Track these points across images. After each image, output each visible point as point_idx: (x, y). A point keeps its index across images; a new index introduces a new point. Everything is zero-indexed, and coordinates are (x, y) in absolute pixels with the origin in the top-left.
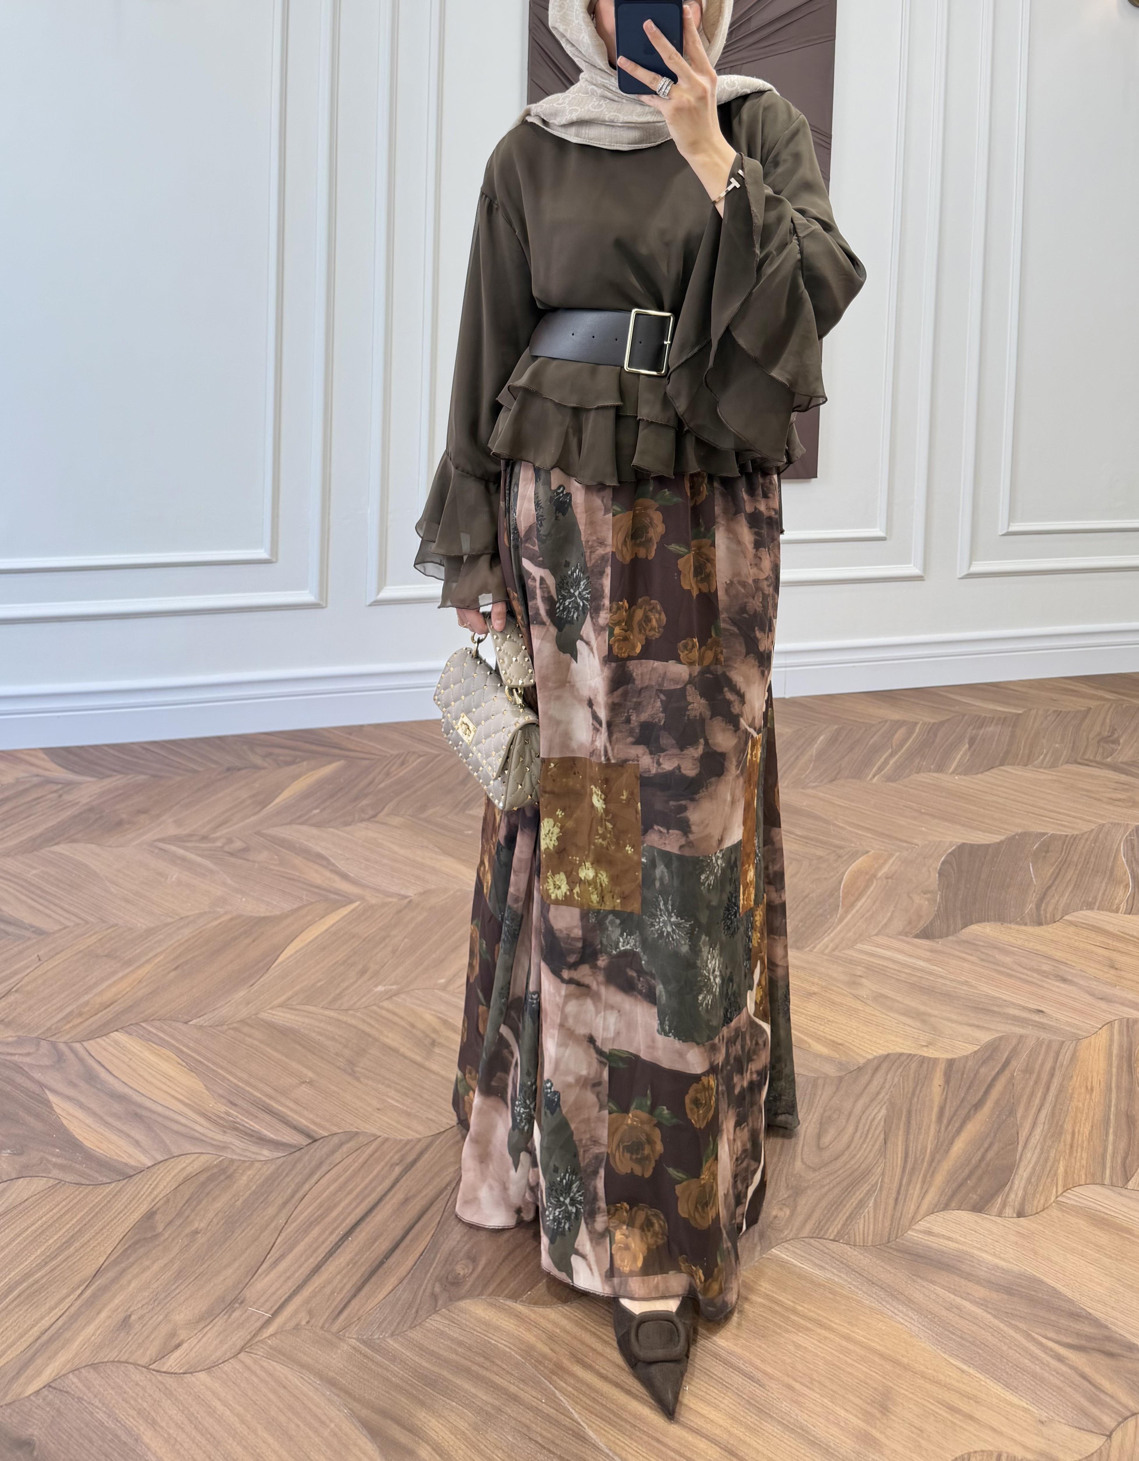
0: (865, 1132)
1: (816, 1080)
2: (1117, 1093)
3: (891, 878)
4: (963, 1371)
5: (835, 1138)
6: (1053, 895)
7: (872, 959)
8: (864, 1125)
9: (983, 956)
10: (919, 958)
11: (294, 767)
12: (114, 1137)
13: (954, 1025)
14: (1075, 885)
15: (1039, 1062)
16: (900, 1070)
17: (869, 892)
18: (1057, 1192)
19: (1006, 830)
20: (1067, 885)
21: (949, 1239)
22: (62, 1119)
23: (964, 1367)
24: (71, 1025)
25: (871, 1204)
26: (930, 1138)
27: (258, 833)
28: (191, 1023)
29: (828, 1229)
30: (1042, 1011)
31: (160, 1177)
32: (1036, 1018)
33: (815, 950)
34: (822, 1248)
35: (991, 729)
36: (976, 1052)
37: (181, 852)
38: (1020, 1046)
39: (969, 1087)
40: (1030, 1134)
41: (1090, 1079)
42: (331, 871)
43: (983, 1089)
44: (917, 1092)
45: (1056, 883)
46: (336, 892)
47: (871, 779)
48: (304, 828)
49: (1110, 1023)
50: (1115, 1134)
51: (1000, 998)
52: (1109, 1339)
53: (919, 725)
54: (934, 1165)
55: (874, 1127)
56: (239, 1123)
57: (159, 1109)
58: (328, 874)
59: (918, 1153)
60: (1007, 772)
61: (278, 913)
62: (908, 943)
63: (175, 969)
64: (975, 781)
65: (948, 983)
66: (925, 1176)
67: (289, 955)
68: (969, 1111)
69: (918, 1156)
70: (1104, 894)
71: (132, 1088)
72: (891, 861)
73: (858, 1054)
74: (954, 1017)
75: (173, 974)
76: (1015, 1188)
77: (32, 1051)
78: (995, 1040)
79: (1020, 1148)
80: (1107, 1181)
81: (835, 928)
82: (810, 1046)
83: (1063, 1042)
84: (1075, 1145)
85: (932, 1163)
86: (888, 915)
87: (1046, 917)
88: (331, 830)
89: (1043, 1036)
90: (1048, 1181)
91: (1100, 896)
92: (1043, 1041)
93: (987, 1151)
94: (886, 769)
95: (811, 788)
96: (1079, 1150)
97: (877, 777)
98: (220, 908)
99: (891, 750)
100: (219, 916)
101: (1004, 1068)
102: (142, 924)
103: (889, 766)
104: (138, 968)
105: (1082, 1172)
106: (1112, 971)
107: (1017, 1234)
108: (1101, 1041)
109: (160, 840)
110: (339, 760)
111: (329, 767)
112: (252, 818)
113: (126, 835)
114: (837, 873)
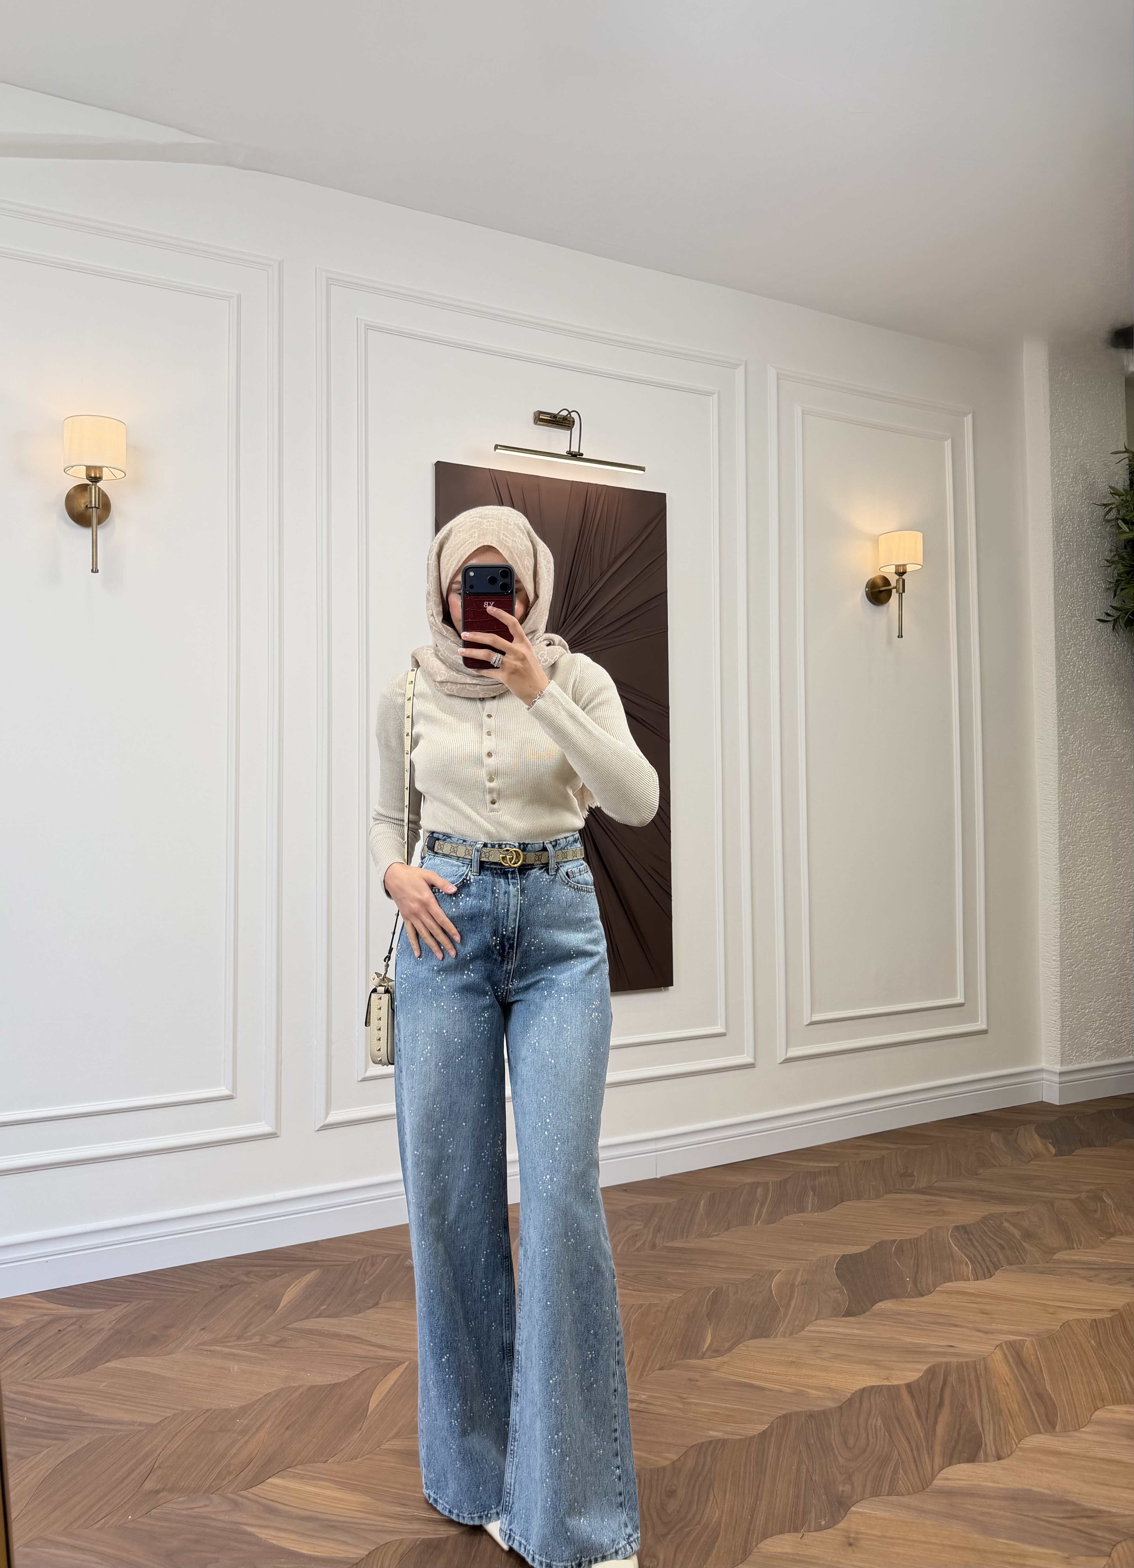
0: (875, 1434)
1: (825, 1412)
2: (1025, 1382)
3: (806, 1283)
4: (1007, 1544)
5: (856, 1442)
6: (922, 1278)
7: (820, 1335)
8: (872, 1431)
9: (897, 1321)
10: (853, 1328)
11: (278, 1278)
12: (322, 1544)
13: (899, 1364)
14: (933, 1269)
15: (967, 1375)
16: (877, 1395)
17: (796, 1296)
18: (1015, 1442)
19: (868, 1242)
20: (928, 1270)
21: (962, 1480)
22: (270, 1541)
23: (1008, 1542)
24: (227, 1481)
25: (901, 1472)
26: (919, 1430)
27: (284, 1329)
28: (329, 1461)
29: (881, 1490)
30: (952, 1346)
31: (380, 1560)
32: (950, 1350)
33: (778, 1336)
34: (883, 1500)
35: (823, 1179)
36: (921, 1377)
37: (227, 1350)
38: (949, 1368)
39: (929, 1398)
40: (982, 1416)
41: (1003, 1377)
42: (368, 1345)
43: (939, 1396)
44: (896, 1405)
45: (920, 1269)
46: (383, 1358)
47: (755, 1224)
48: (321, 1320)
49: (1000, 1346)
50: (1036, 1407)
51: (921, 1343)
52: (1085, 1510)
53: (770, 1184)
54: (930, 1444)
55: (878, 1430)
56: (417, 1515)
57: (347, 1520)
58: (368, 1347)
59: (916, 1438)
60: (849, 1205)
61: (346, 1379)
62: (841, 1321)
63: (287, 1428)
64: (830, 1214)
65: (880, 1340)
66: (928, 1450)
67: (376, 1405)
68: (936, 1411)
69: (916, 1440)
70: (957, 1271)
71: (312, 1511)
72: (800, 1273)
73: (843, 1391)
74: (897, 1359)
75: (288, 1433)
76: (989, 1446)
77: (207, 1503)
78: (931, 1368)
79: (980, 1424)
80: (1042, 1430)
81: (784, 1320)
82: (809, 1393)
83: (975, 1361)
84: (1013, 1415)
85: (928, 1441)
86: (817, 1306)
87: (924, 1291)
88: (346, 1318)
89: (960, 1360)
90: (1007, 1437)
91: (952, 1272)
92: (962, 1363)
93: (960, 1429)
94: (763, 1216)
95: (712, 1236)
96: (1017, 1418)
97: (759, 1222)
98: (293, 1383)
99: (759, 1204)
100: (297, 1389)
101: (945, 1382)
102: (234, 1404)
103: (764, 1214)
104: (254, 1433)
105: (1026, 1429)
106: (984, 1315)
107: (1004, 1469)
108: (998, 1356)
109: (202, 1344)
110: (315, 1269)
111: (308, 1275)
112: (270, 1319)
113: (167, 1346)
114: (767, 1286)
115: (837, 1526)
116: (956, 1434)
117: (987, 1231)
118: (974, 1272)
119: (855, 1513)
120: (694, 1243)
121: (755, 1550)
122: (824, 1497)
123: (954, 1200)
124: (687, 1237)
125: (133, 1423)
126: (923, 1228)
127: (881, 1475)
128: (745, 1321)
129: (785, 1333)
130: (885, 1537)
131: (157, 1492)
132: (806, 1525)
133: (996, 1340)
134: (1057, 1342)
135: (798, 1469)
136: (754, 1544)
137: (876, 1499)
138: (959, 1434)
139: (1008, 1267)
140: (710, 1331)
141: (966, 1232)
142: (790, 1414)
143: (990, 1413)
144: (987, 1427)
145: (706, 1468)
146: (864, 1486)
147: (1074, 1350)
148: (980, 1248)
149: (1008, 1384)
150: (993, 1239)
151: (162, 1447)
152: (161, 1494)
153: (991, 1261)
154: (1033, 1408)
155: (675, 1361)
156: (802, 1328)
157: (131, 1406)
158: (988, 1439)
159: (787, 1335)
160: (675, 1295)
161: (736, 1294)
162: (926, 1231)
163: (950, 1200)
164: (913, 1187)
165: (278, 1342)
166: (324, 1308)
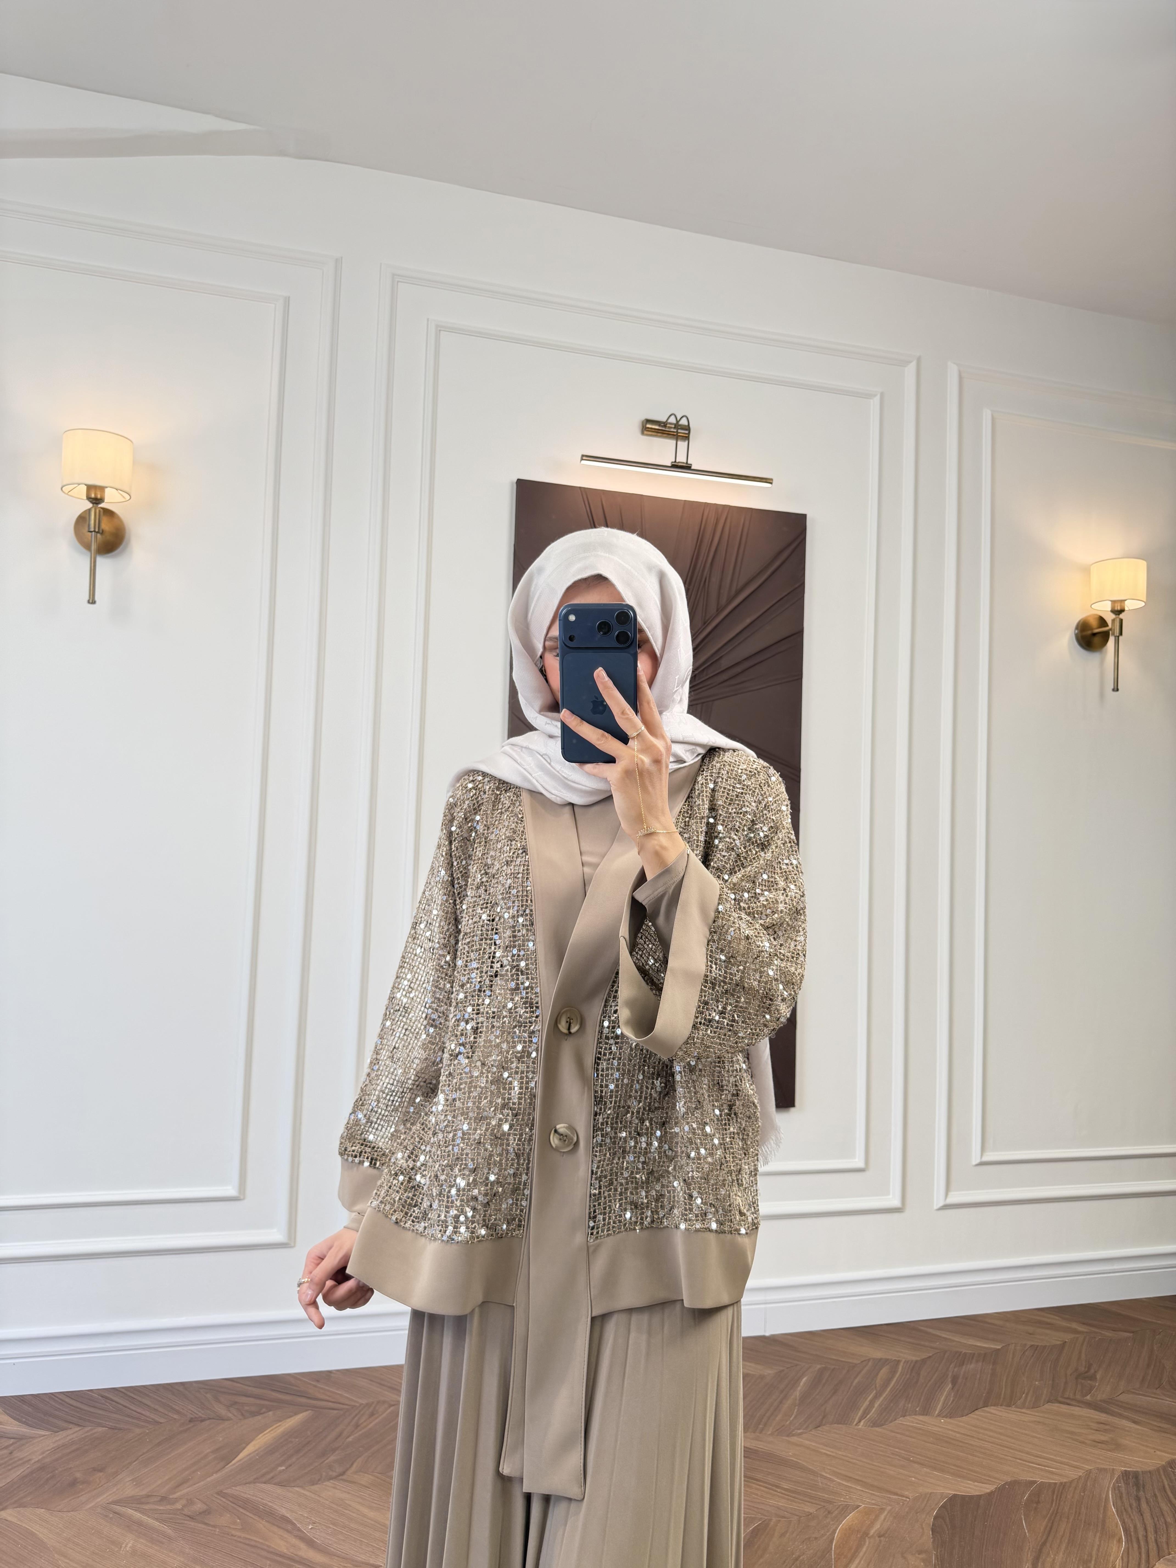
3: (884, 1535)
6: (1048, 1554)
11: (258, 1418)
14: (1069, 1540)
17: (863, 1552)
19: (995, 1478)
20: (1061, 1542)
27: (220, 1493)
35: (972, 1366)
37: (137, 1515)
45: (1050, 1538)
47: (855, 1424)
48: (269, 1487)
53: (902, 1364)
58: (294, 1540)
60: (991, 1413)
64: (961, 1424)
70: (1098, 1550)
72: (883, 1517)
88: (297, 1489)
91: (1094, 1553)
94: (871, 1413)
95: (793, 1435)
97: (862, 1423)
99: (875, 1392)
103: (875, 1410)
109: (115, 1502)
110: (306, 1410)
111: (292, 1418)
112: (215, 1476)
113: (79, 1497)
114: (828, 1532)
117: (1167, 1486)
118: (1123, 1558)
123: (1138, 1427)
124: (761, 1432)
126: (1078, 1468)
141: (1137, 1484)
148: (1148, 1515)
153: (1157, 1539)
161: (783, 1535)
162: (1081, 1473)
163: (1133, 1425)
164: (1088, 1397)
165: (204, 1512)
166: (283, 1468)
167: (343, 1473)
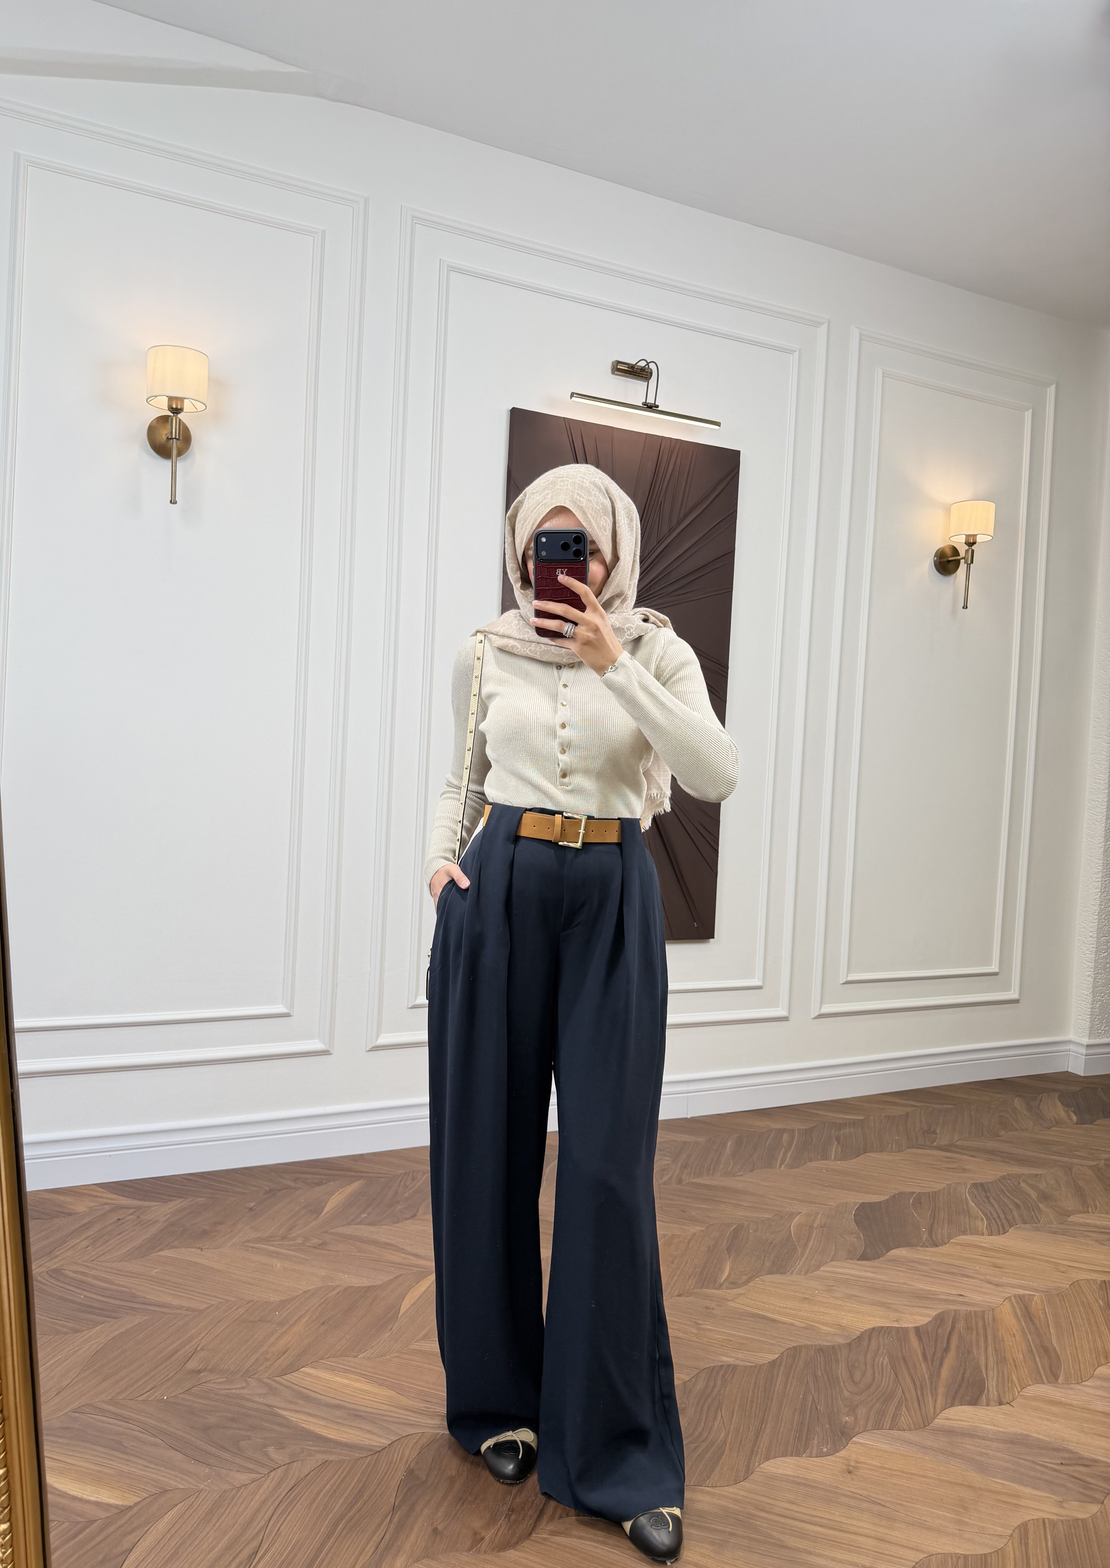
0: (881, 1371)
1: (833, 1347)
2: (1030, 1335)
3: (824, 1227)
4: (1003, 1484)
5: (862, 1377)
6: (937, 1229)
7: (834, 1275)
8: (878, 1369)
9: (909, 1268)
10: (867, 1271)
11: (324, 1186)
12: (349, 1431)
13: (908, 1308)
14: (948, 1222)
15: (974, 1323)
16: (886, 1336)
17: (813, 1237)
18: (1017, 1389)
19: (886, 1192)
20: (943, 1222)
21: (961, 1420)
22: (301, 1425)
23: (1004, 1482)
24: (264, 1367)
25: (904, 1409)
26: (925, 1371)
27: (326, 1233)
28: (360, 1357)
29: (883, 1424)
30: (961, 1295)
31: (401, 1450)
32: (960, 1299)
33: (794, 1273)
34: (884, 1434)
35: (847, 1130)
36: (930, 1322)
37: (270, 1248)
38: (958, 1316)
39: (936, 1341)
40: (987, 1363)
41: (1009, 1328)
42: (404, 1253)
43: (946, 1341)
44: (902, 1346)
45: (935, 1220)
46: (416, 1266)
47: (779, 1167)
48: (362, 1227)
49: (1008, 1298)
50: (1040, 1357)
51: (932, 1290)
52: (1082, 1458)
53: (796, 1131)
54: (934, 1384)
55: (885, 1368)
57: (372, 1410)
59: (919, 1378)
60: (870, 1157)
61: (380, 1283)
62: (855, 1264)
63: (323, 1324)
64: (851, 1163)
65: (893, 1284)
66: (931, 1390)
67: (406, 1308)
68: (942, 1354)
69: (921, 1380)
70: (970, 1225)
71: (341, 1400)
72: (819, 1217)
73: (852, 1330)
74: (906, 1303)
75: (322, 1328)
76: (991, 1391)
77: (244, 1385)
78: (940, 1314)
79: (984, 1370)
80: (1044, 1381)
81: (800, 1260)
82: (820, 1329)
83: (984, 1311)
84: (1017, 1364)
85: (931, 1383)
86: (834, 1248)
87: (939, 1242)
88: (385, 1226)
89: (970, 1309)
90: (1010, 1385)
91: (968, 1227)
92: (971, 1311)
93: (963, 1374)
94: (787, 1161)
95: (736, 1176)
96: (1021, 1368)
97: (783, 1166)
98: (331, 1282)
99: (784, 1149)
100: (334, 1288)
101: (953, 1328)
102: (275, 1298)
103: (788, 1159)
104: (292, 1325)
105: (1029, 1379)
106: (996, 1269)
107: (1005, 1414)
108: (1007, 1308)
109: (248, 1241)
110: (359, 1180)
111: (352, 1185)
112: (314, 1223)
113: (216, 1240)
114: (786, 1227)
115: (837, 1454)
116: (960, 1377)
117: (1004, 1190)
118: (989, 1229)
119: (855, 1443)
120: (719, 1180)
121: (757, 1469)
122: (827, 1426)
123: (974, 1159)
124: (713, 1175)
125: (180, 1308)
126: (942, 1183)
127: (884, 1410)
128: (763, 1257)
129: (801, 1271)
130: (884, 1468)
131: (199, 1372)
132: (808, 1450)
133: (1006, 1292)
134: (1066, 1300)
135: (804, 1399)
136: (756, 1464)
137: (878, 1432)
138: (963, 1379)
139: (1022, 1225)
140: (728, 1263)
141: (984, 1190)
142: (800, 1347)
143: (995, 1360)
144: (991, 1373)
145: (716, 1390)
146: (867, 1420)
147: (1082, 1309)
148: (996, 1206)
149: (1014, 1335)
150: (1010, 1198)
151: (206, 1332)
152: (202, 1374)
153: (1006, 1218)
154: (1038, 1359)
155: (693, 1289)
156: (818, 1268)
157: (180, 1292)
158: (992, 1384)
159: (802, 1273)
160: (698, 1228)
161: (756, 1231)
162: (944, 1186)
163: (971, 1158)
164: (935, 1144)
165: (320, 1245)
166: (365, 1215)
167: (415, 1216)
